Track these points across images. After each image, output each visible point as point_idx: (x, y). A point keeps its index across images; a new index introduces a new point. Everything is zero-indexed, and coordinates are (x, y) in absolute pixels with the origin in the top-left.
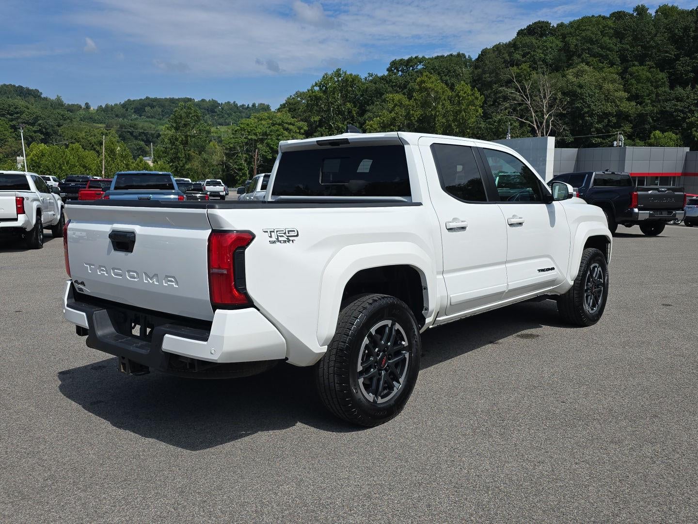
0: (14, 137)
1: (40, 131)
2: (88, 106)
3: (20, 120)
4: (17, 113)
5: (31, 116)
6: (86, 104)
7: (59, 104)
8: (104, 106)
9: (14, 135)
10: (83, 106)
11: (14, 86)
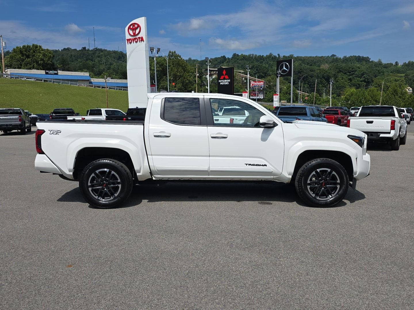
0: (349, 85)
1: (364, 81)
2: (397, 63)
3: (354, 76)
4: (353, 71)
5: (360, 73)
6: (396, 62)
7: (380, 64)
8: (407, 63)
9: (350, 84)
10: (394, 64)
11: (356, 56)
